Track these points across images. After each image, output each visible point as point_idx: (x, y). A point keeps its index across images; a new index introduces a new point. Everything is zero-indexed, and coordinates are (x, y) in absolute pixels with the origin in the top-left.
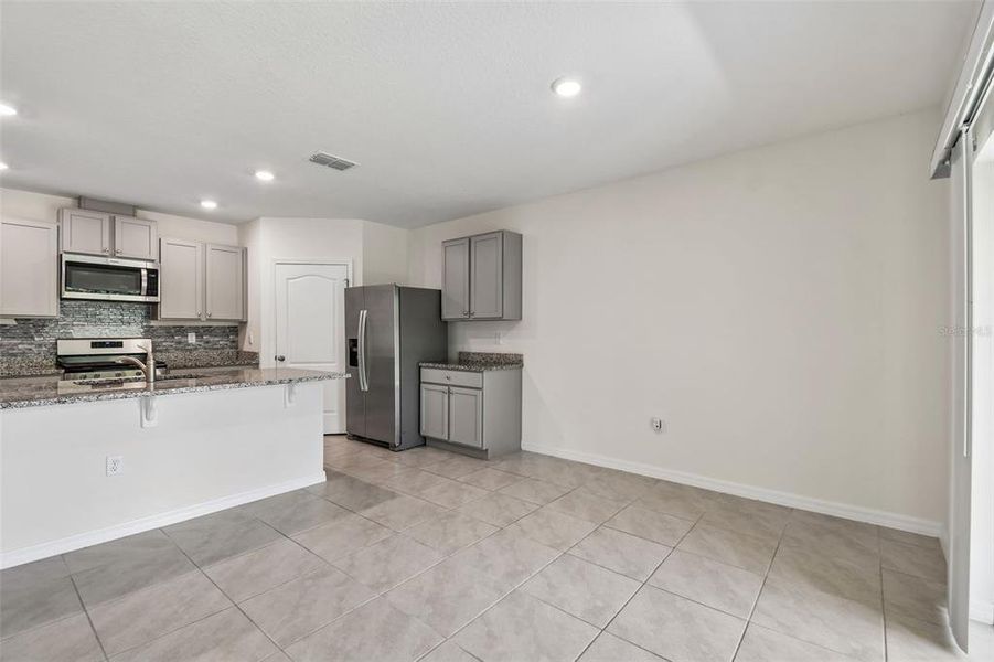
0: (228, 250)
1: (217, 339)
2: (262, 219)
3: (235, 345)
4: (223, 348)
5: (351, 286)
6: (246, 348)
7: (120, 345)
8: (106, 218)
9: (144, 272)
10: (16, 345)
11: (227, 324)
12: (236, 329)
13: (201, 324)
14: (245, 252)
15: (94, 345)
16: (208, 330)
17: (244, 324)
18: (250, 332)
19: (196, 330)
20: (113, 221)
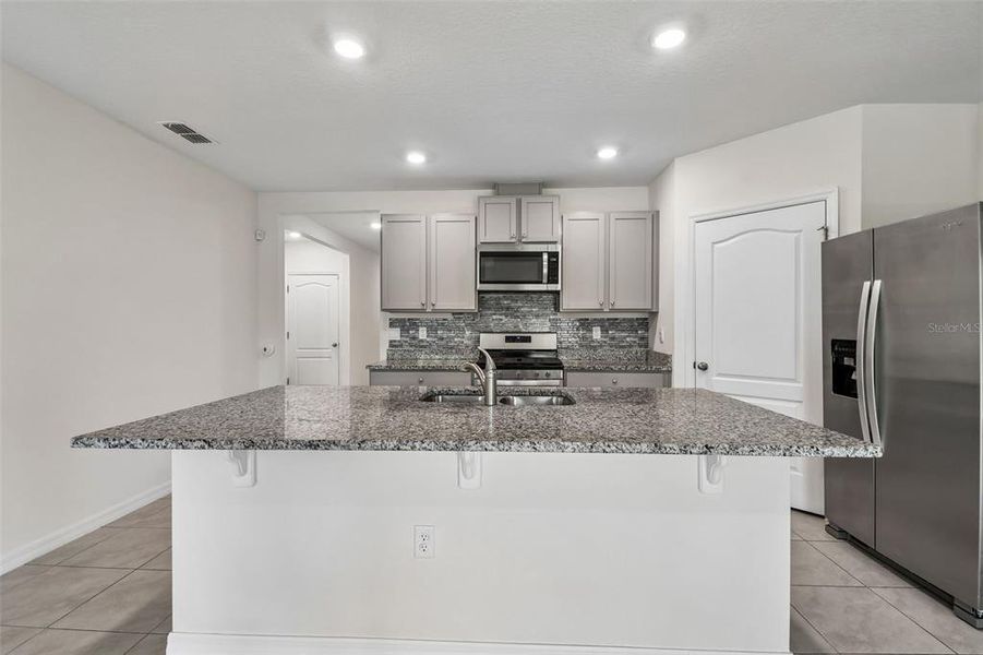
0: (638, 217)
1: (623, 334)
2: (676, 160)
3: (645, 342)
4: (630, 346)
5: (833, 236)
6: (657, 347)
7: (528, 340)
8: (513, 201)
9: (545, 257)
10: (453, 338)
11: (635, 316)
12: (645, 322)
13: (606, 316)
14: (655, 217)
15: (508, 339)
16: (614, 323)
17: (654, 314)
18: (661, 325)
19: (601, 323)
20: (519, 203)
